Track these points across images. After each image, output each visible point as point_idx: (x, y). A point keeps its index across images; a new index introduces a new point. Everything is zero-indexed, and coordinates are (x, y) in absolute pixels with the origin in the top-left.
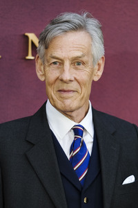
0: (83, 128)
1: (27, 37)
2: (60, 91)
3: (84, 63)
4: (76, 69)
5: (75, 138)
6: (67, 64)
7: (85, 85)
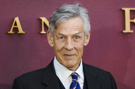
0: (78, 74)
1: (41, 20)
2: (65, 55)
3: (79, 37)
4: (75, 41)
5: (73, 80)
6: (69, 39)
7: (80, 50)
